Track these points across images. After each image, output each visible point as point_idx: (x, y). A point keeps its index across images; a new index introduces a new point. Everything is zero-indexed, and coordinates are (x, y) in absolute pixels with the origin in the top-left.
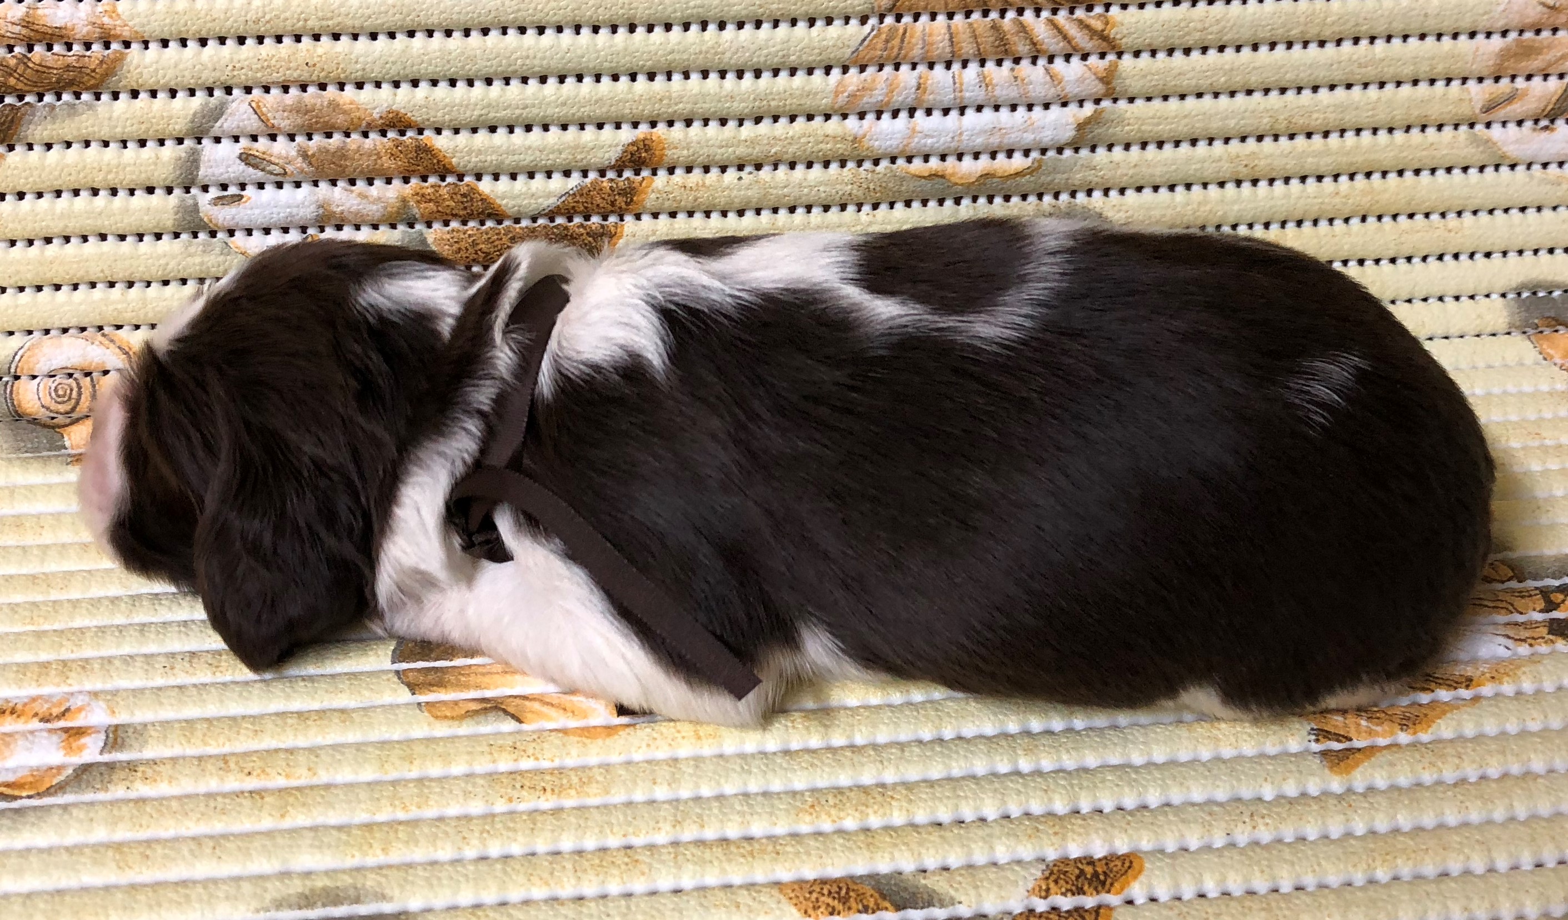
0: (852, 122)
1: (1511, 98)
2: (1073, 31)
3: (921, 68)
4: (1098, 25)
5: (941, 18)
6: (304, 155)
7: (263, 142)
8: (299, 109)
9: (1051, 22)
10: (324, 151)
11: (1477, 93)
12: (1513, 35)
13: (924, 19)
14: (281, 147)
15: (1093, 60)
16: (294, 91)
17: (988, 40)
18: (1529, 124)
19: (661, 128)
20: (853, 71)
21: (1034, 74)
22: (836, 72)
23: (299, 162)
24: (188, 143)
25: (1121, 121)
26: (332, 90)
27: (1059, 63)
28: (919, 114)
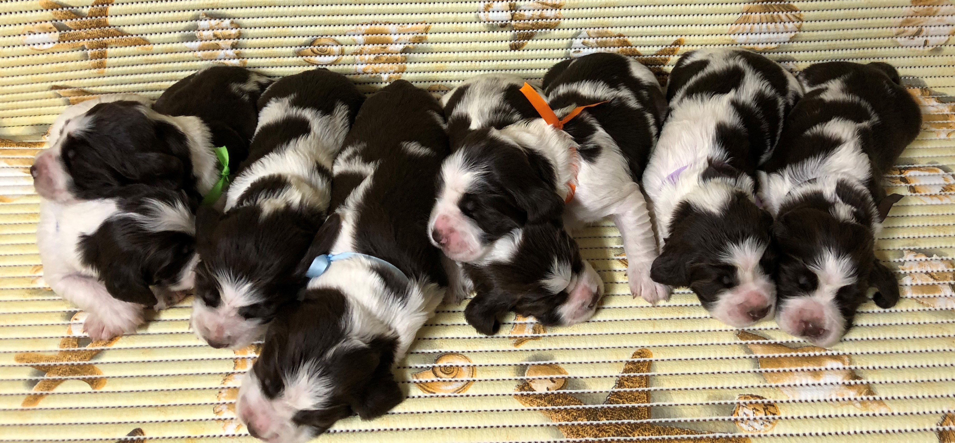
0: (732, 36)
1: (904, 32)
2: (791, 17)
3: (751, 25)
4: (798, 16)
5: (758, 14)
6: (597, 42)
7: (587, 40)
8: (598, 33)
9: (787, 15)
10: (601, 42)
11: (894, 31)
12: (905, 18)
13: (754, 14)
14: (591, 40)
15: (795, 23)
16: (596, 29)
17: (770, 19)
18: (907, 38)
19: (683, 37)
20: (734, 25)
21: (781, 26)
22: (729, 25)
23: (596, 44)
24: (569, 40)
25: (801, 37)
26: (605, 29)
27: (787, 24)
28: (749, 34)
